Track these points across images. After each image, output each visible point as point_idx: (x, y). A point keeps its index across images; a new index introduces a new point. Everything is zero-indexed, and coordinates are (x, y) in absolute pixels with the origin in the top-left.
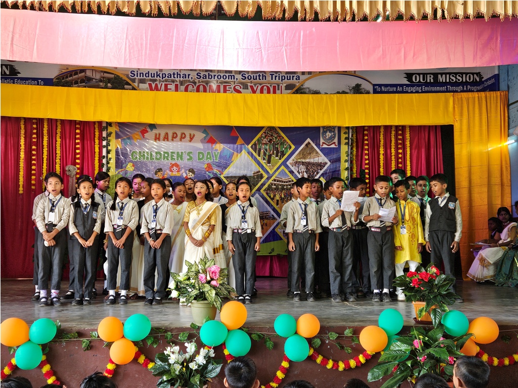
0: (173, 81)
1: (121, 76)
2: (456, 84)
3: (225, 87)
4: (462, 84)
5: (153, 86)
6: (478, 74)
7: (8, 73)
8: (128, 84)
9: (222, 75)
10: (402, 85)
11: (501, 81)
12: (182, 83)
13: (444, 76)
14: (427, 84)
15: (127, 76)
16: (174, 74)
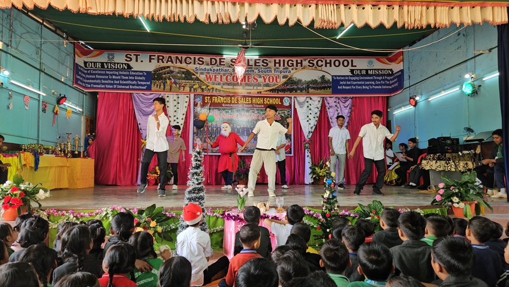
0: (219, 74)
1: (190, 70)
2: (378, 75)
3: (248, 77)
4: (382, 75)
5: (208, 76)
6: (391, 70)
7: (126, 68)
8: (194, 75)
9: (247, 70)
10: (348, 76)
11: (404, 73)
12: (224, 75)
13: (372, 71)
14: (362, 75)
15: (194, 71)
16: (220, 69)
